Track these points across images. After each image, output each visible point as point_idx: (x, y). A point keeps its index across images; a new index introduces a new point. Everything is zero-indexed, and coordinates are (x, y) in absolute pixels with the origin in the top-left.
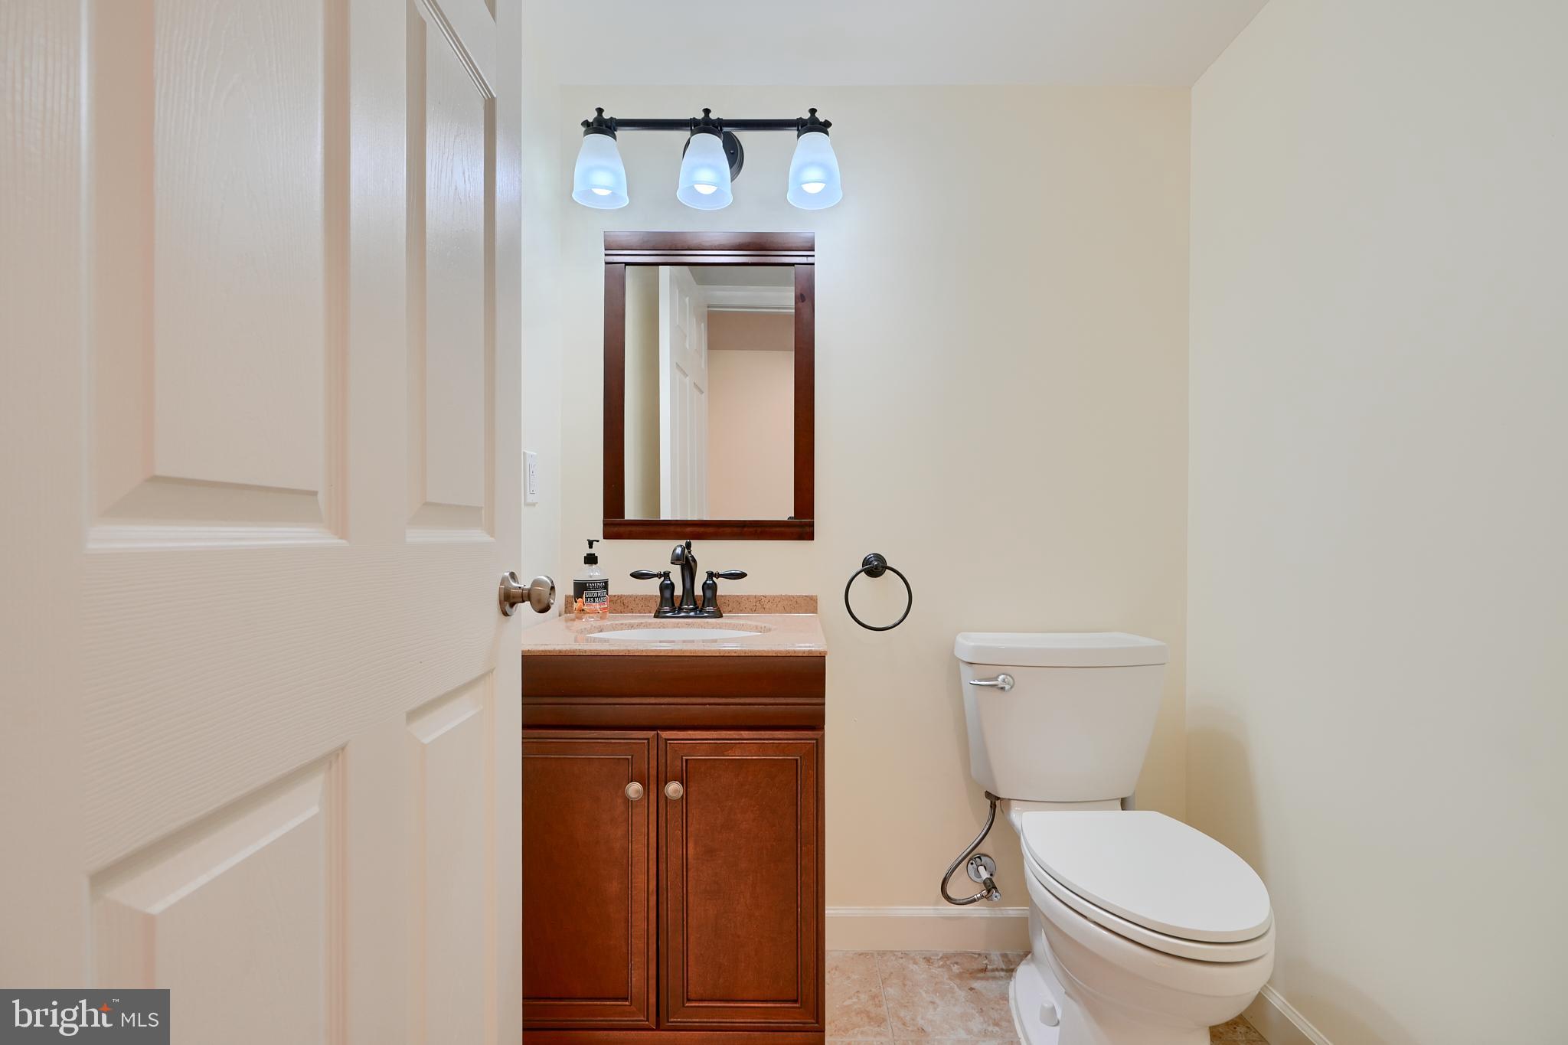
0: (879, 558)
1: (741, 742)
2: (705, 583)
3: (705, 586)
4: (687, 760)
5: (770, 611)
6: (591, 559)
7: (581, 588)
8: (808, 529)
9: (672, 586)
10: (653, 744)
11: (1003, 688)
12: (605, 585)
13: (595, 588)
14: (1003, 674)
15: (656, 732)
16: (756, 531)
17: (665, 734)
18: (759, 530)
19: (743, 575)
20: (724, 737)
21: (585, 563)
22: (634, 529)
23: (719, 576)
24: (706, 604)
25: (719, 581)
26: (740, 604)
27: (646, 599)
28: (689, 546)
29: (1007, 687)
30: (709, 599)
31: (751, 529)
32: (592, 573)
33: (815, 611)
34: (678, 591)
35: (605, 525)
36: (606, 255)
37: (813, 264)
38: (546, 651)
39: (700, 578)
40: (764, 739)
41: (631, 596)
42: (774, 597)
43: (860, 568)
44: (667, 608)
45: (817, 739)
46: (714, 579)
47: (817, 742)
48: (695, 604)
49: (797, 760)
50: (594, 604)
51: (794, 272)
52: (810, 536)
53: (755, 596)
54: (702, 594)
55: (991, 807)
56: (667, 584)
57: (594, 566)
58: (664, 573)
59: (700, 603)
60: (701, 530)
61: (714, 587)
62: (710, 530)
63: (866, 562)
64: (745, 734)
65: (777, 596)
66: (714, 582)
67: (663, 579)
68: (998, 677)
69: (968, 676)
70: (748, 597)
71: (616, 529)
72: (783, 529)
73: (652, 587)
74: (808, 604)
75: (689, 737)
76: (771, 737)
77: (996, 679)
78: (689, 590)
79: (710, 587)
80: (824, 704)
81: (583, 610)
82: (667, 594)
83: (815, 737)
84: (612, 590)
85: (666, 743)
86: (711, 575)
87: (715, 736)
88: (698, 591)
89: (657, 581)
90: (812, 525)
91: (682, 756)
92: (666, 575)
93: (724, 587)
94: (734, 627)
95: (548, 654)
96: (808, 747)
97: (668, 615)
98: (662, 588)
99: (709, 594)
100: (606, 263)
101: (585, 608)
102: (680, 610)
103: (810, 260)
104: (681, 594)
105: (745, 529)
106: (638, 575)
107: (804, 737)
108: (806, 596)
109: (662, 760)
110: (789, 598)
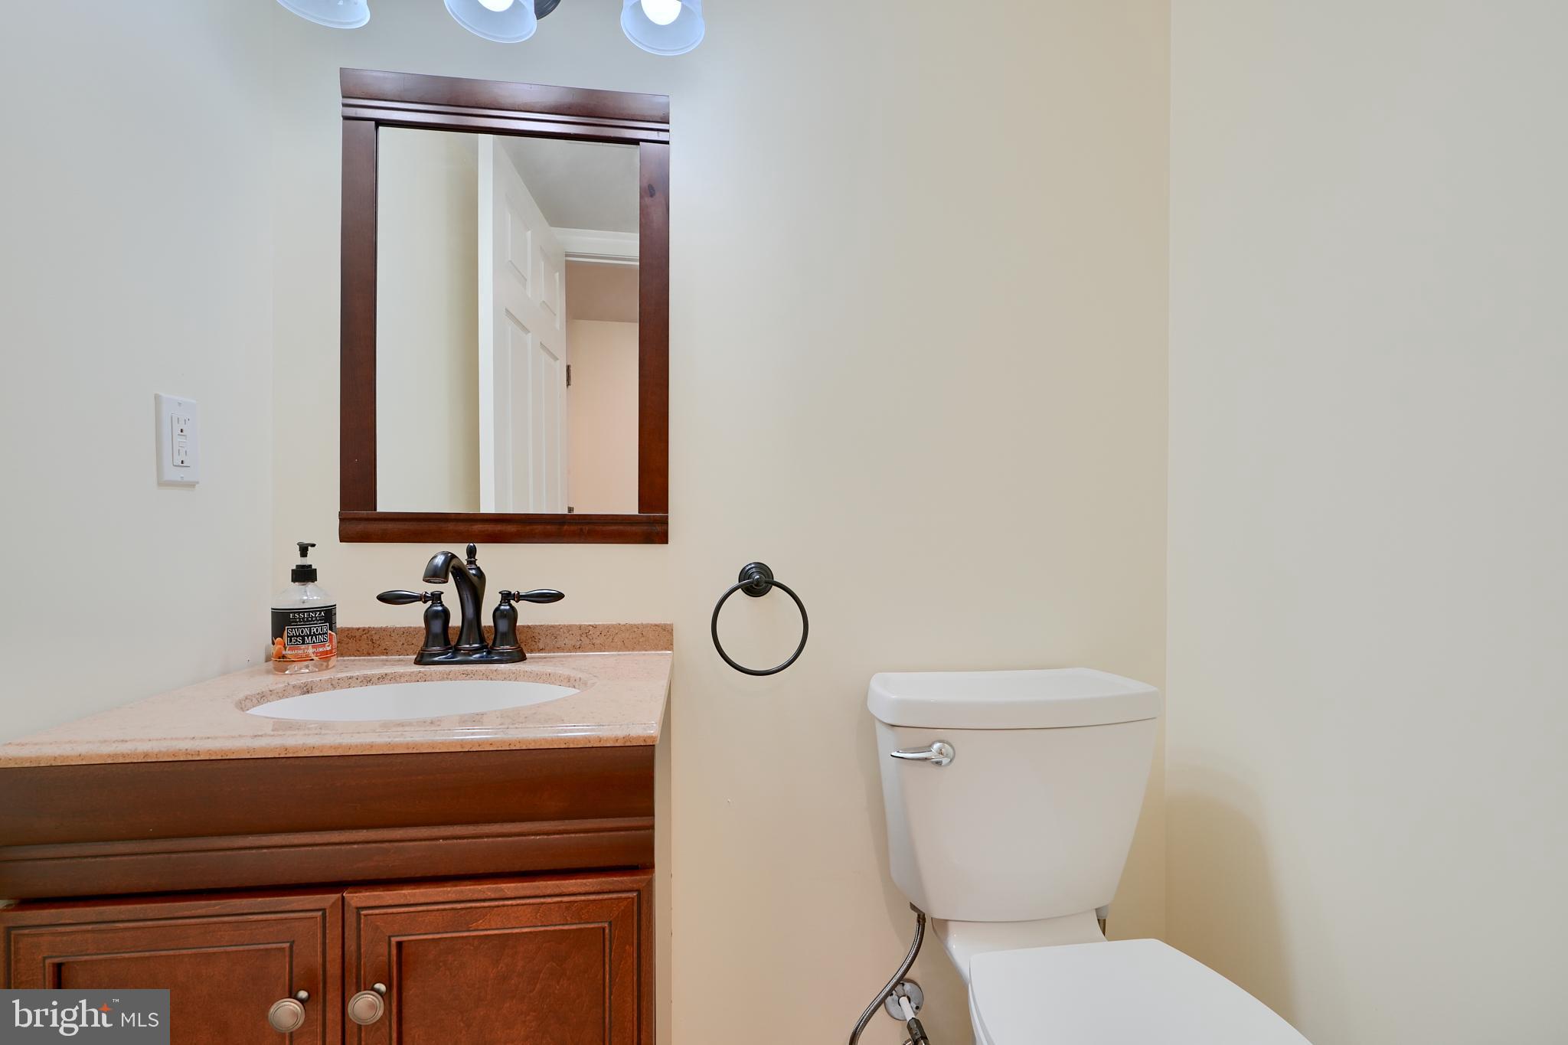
0: (762, 568)
1: (501, 903)
2: (497, 609)
3: (498, 613)
4: (399, 944)
5: (602, 648)
6: (304, 575)
7: (282, 620)
8: (658, 528)
9: (446, 614)
10: (333, 920)
11: (938, 763)
12: (328, 614)
13: (307, 621)
14: (940, 741)
15: (339, 895)
16: (581, 530)
17: (356, 898)
18: (586, 528)
19: (559, 596)
20: (470, 896)
21: (294, 580)
22: (390, 526)
23: (519, 597)
24: (498, 642)
25: (521, 607)
26: (555, 639)
27: (407, 632)
28: (471, 552)
29: (945, 761)
30: (504, 634)
31: (573, 528)
32: (309, 596)
33: (669, 646)
34: (456, 620)
35: (342, 520)
36: (345, 105)
37: (667, 143)
38: (116, 755)
39: (491, 601)
40: (544, 896)
41: (385, 630)
42: (608, 627)
43: (736, 583)
44: (436, 649)
45: (638, 891)
46: (513, 602)
47: (639, 896)
48: (482, 640)
49: (604, 929)
50: (303, 646)
51: (638, 153)
52: (663, 538)
53: (580, 626)
54: (492, 624)
55: (919, 922)
56: (437, 611)
57: (310, 585)
58: (432, 594)
59: (489, 639)
60: (498, 528)
61: (513, 615)
62: (511, 528)
63: (744, 574)
64: (509, 888)
65: (613, 626)
66: (513, 608)
67: (430, 603)
68: (931, 746)
69: (888, 744)
70: (569, 628)
71: (361, 527)
72: (621, 528)
73: (413, 616)
74: (659, 637)
75: (402, 901)
76: (557, 891)
77: (928, 748)
78: (472, 621)
79: (506, 615)
80: (652, 827)
81: (284, 657)
82: (437, 626)
83: (635, 886)
84: (342, 621)
85: (359, 915)
86: (507, 597)
87: (453, 897)
88: (487, 620)
89: (421, 607)
90: (665, 522)
91: (390, 937)
92: (436, 597)
93: (528, 614)
94: (538, 678)
95: (121, 760)
96: (625, 903)
97: (436, 659)
98: (429, 617)
99: (503, 626)
100: (346, 118)
101: (287, 652)
102: (456, 650)
103: (662, 136)
104: (460, 624)
105: (566, 527)
106: (387, 598)
107: (617, 888)
108: (656, 625)
109: (351, 946)
110: (631, 628)
